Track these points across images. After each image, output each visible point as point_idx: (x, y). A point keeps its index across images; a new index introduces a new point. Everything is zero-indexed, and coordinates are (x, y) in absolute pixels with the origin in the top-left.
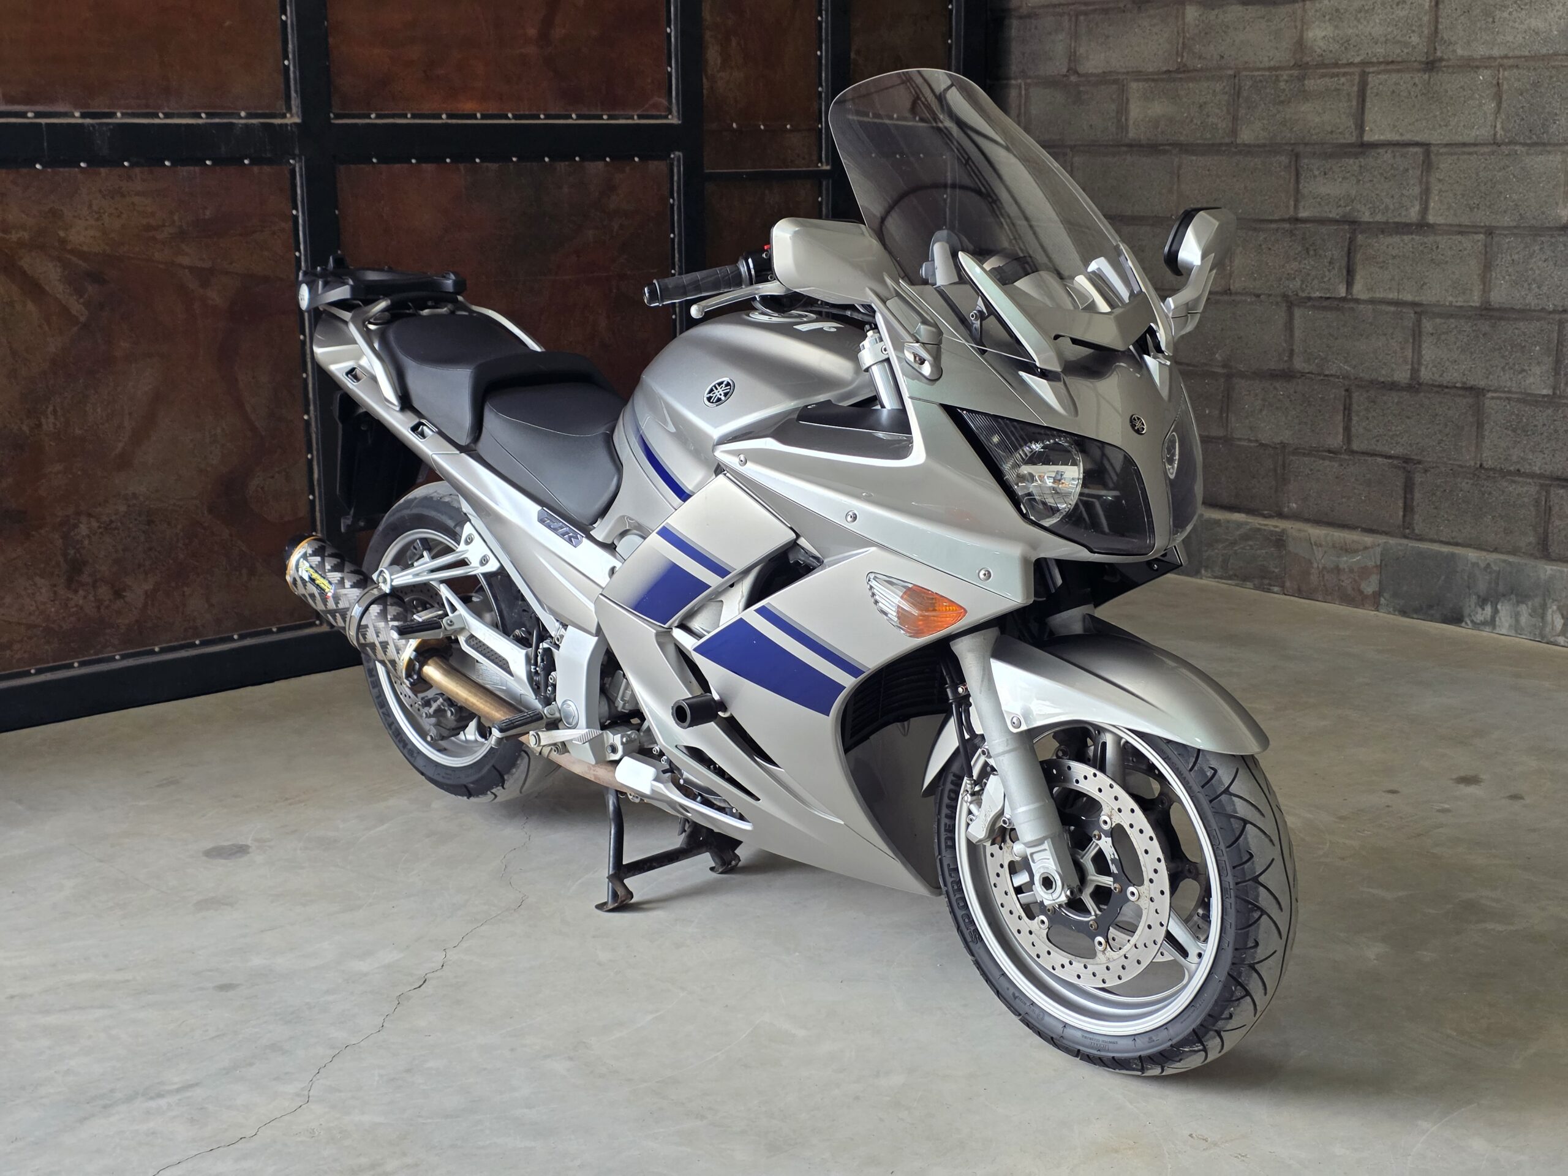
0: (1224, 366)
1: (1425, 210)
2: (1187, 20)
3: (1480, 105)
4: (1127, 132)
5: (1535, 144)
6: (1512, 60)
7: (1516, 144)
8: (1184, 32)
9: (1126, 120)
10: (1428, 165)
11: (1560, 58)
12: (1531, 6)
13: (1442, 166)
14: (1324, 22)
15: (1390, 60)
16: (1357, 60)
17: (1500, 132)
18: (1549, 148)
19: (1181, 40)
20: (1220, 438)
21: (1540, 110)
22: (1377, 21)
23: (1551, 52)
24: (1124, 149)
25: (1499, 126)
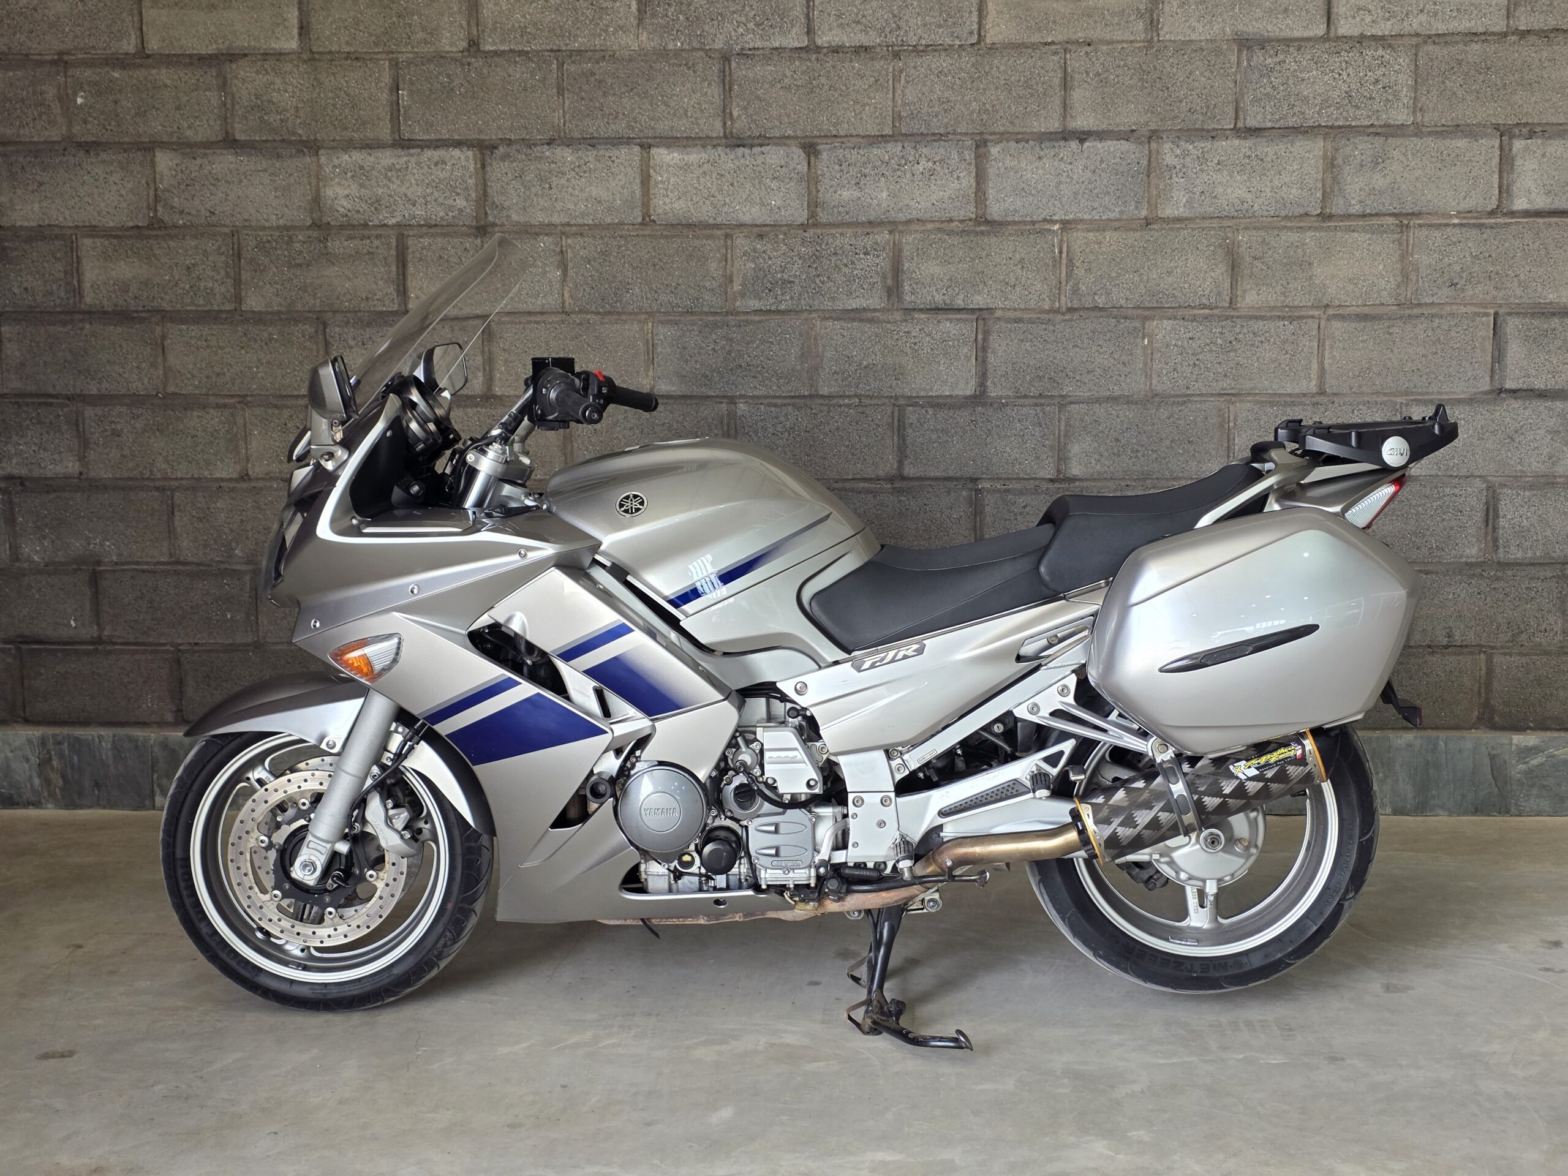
0: (248, 563)
1: (489, 380)
2: (158, 170)
3: (545, 272)
4: (81, 297)
5: (609, 313)
6: (574, 228)
7: (587, 313)
8: (155, 183)
9: (79, 282)
10: (488, 335)
11: (626, 228)
12: (590, 173)
13: (505, 336)
14: (346, 179)
15: (433, 223)
16: (393, 221)
17: (568, 301)
18: (624, 317)
19: (152, 192)
20: (248, 645)
21: (611, 279)
22: (413, 181)
23: (616, 221)
24: (81, 316)
25: (566, 295)
